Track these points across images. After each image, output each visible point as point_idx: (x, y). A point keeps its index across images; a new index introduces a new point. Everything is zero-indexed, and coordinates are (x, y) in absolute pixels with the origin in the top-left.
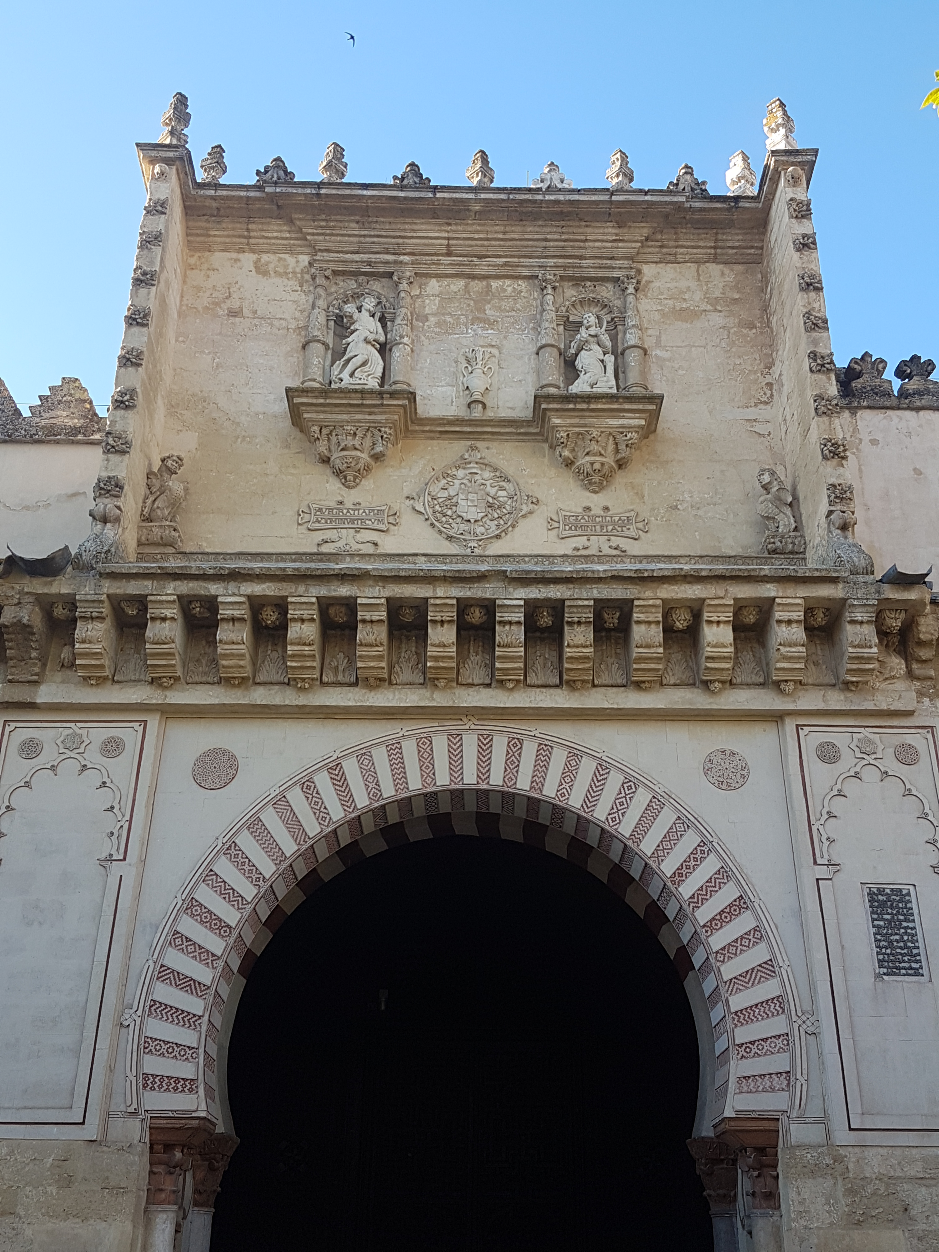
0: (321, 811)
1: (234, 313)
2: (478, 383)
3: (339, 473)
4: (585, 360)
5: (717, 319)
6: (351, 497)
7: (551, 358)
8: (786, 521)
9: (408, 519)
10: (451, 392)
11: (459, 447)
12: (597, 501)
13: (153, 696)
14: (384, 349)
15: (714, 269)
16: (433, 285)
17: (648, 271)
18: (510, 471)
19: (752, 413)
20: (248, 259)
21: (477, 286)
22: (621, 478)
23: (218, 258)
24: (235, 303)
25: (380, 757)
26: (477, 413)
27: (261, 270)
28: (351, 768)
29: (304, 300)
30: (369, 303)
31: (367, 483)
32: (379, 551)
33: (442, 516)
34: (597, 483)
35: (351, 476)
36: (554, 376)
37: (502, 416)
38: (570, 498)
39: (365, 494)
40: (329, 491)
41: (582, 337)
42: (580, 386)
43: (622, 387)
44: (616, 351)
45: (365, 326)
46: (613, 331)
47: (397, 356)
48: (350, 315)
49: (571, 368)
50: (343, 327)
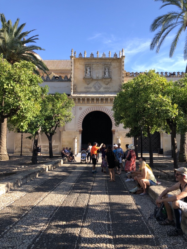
0: (87, 112)
1: (78, 69)
2: (98, 75)
4: (106, 73)
5: (117, 68)
7: (103, 73)
9: (92, 88)
10: (95, 76)
11: (96, 81)
13: (76, 104)
14: (90, 72)
15: (117, 63)
16: (94, 65)
18: (100, 83)
19: (119, 78)
20: (78, 63)
21: (98, 65)
22: (109, 84)
25: (91, 108)
26: (97, 79)
27: (80, 64)
29: (84, 67)
32: (90, 91)
33: (95, 88)
34: (107, 84)
35: (88, 84)
36: (104, 75)
37: (99, 78)
38: (104, 86)
39: (89, 86)
40: (86, 86)
41: (106, 71)
42: (106, 76)
43: (109, 76)
44: (109, 72)
45: (88, 70)
46: (109, 70)
47: (91, 73)
48: (87, 69)
49: (105, 74)
50: (87, 70)
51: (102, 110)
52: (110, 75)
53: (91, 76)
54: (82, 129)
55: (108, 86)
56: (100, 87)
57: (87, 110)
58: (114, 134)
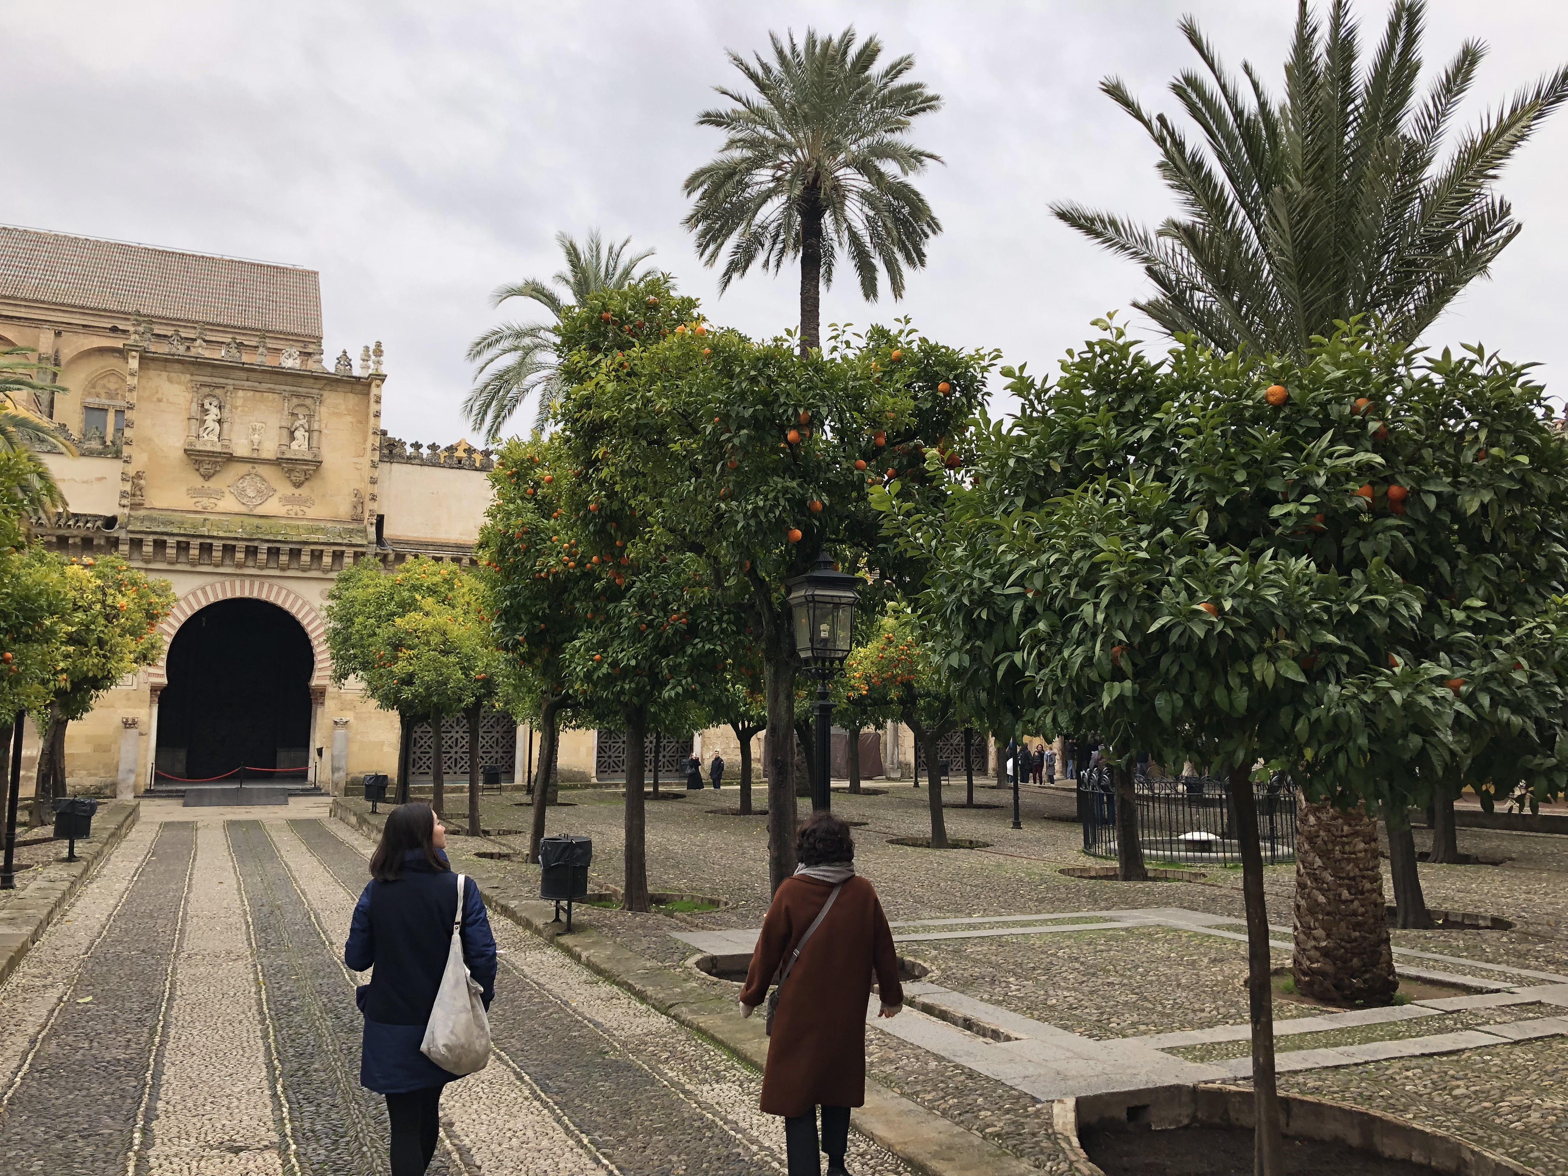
0: (199, 602)
1: (160, 400)
2: (256, 442)
3: (204, 476)
4: (297, 434)
5: (349, 419)
6: (207, 484)
7: (285, 432)
8: (359, 510)
9: (227, 495)
10: (245, 441)
11: (249, 466)
12: (297, 492)
13: (144, 566)
14: (219, 422)
15: (351, 396)
16: (240, 393)
17: (326, 394)
18: (266, 476)
19: (356, 460)
20: (164, 374)
21: (258, 394)
22: (306, 484)
23: (152, 373)
24: (159, 395)
25: (218, 586)
26: (255, 455)
27: (170, 380)
28: (208, 589)
29: (189, 396)
30: (215, 403)
31: (213, 479)
32: (217, 509)
33: (240, 495)
34: (298, 485)
35: (207, 477)
36: (285, 441)
37: (265, 455)
38: (287, 490)
39: (212, 484)
40: (198, 482)
41: (297, 424)
42: (294, 445)
43: (310, 447)
44: (310, 431)
45: (214, 411)
46: (309, 422)
47: (226, 426)
48: (207, 406)
49: (292, 437)
50: (206, 412)
51: (268, 596)
52: (314, 444)
53: (226, 443)
54: (165, 681)
55: (304, 491)
56: (264, 495)
57: (194, 594)
58: (323, 704)
